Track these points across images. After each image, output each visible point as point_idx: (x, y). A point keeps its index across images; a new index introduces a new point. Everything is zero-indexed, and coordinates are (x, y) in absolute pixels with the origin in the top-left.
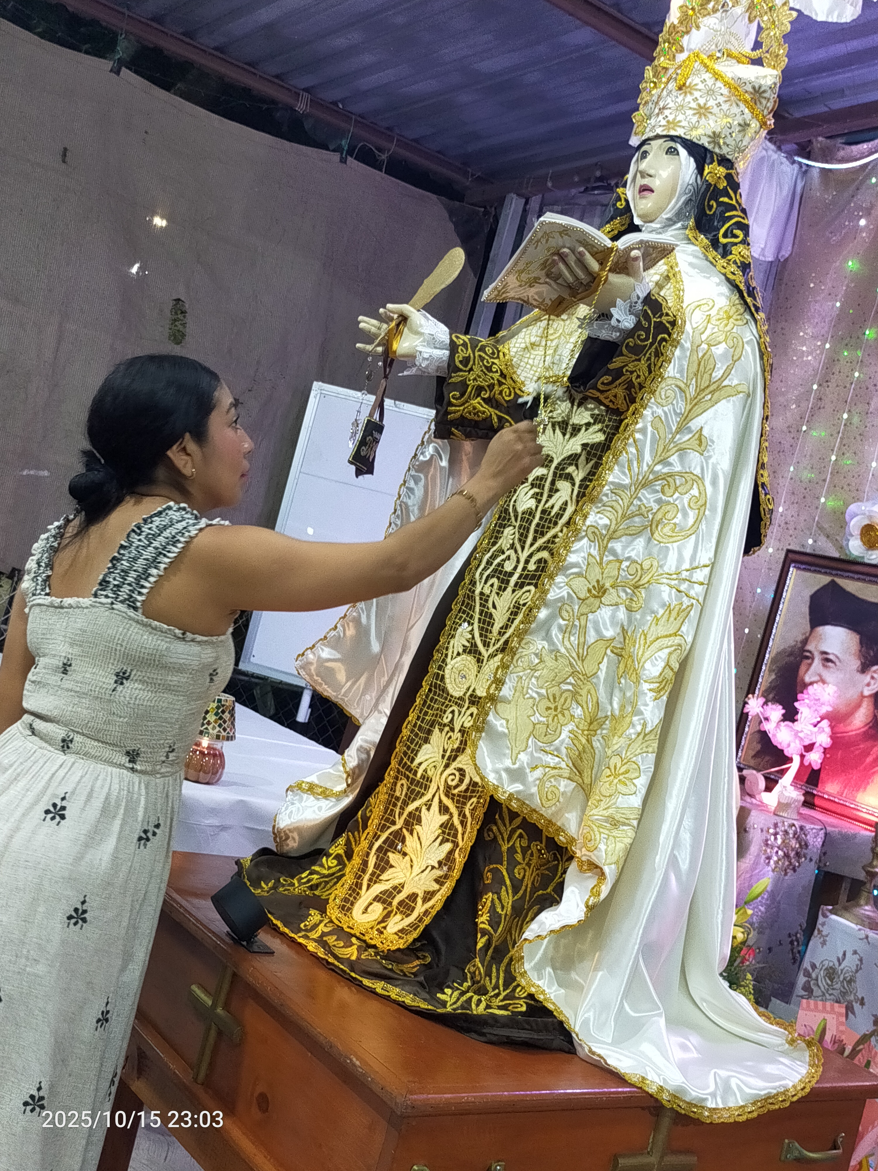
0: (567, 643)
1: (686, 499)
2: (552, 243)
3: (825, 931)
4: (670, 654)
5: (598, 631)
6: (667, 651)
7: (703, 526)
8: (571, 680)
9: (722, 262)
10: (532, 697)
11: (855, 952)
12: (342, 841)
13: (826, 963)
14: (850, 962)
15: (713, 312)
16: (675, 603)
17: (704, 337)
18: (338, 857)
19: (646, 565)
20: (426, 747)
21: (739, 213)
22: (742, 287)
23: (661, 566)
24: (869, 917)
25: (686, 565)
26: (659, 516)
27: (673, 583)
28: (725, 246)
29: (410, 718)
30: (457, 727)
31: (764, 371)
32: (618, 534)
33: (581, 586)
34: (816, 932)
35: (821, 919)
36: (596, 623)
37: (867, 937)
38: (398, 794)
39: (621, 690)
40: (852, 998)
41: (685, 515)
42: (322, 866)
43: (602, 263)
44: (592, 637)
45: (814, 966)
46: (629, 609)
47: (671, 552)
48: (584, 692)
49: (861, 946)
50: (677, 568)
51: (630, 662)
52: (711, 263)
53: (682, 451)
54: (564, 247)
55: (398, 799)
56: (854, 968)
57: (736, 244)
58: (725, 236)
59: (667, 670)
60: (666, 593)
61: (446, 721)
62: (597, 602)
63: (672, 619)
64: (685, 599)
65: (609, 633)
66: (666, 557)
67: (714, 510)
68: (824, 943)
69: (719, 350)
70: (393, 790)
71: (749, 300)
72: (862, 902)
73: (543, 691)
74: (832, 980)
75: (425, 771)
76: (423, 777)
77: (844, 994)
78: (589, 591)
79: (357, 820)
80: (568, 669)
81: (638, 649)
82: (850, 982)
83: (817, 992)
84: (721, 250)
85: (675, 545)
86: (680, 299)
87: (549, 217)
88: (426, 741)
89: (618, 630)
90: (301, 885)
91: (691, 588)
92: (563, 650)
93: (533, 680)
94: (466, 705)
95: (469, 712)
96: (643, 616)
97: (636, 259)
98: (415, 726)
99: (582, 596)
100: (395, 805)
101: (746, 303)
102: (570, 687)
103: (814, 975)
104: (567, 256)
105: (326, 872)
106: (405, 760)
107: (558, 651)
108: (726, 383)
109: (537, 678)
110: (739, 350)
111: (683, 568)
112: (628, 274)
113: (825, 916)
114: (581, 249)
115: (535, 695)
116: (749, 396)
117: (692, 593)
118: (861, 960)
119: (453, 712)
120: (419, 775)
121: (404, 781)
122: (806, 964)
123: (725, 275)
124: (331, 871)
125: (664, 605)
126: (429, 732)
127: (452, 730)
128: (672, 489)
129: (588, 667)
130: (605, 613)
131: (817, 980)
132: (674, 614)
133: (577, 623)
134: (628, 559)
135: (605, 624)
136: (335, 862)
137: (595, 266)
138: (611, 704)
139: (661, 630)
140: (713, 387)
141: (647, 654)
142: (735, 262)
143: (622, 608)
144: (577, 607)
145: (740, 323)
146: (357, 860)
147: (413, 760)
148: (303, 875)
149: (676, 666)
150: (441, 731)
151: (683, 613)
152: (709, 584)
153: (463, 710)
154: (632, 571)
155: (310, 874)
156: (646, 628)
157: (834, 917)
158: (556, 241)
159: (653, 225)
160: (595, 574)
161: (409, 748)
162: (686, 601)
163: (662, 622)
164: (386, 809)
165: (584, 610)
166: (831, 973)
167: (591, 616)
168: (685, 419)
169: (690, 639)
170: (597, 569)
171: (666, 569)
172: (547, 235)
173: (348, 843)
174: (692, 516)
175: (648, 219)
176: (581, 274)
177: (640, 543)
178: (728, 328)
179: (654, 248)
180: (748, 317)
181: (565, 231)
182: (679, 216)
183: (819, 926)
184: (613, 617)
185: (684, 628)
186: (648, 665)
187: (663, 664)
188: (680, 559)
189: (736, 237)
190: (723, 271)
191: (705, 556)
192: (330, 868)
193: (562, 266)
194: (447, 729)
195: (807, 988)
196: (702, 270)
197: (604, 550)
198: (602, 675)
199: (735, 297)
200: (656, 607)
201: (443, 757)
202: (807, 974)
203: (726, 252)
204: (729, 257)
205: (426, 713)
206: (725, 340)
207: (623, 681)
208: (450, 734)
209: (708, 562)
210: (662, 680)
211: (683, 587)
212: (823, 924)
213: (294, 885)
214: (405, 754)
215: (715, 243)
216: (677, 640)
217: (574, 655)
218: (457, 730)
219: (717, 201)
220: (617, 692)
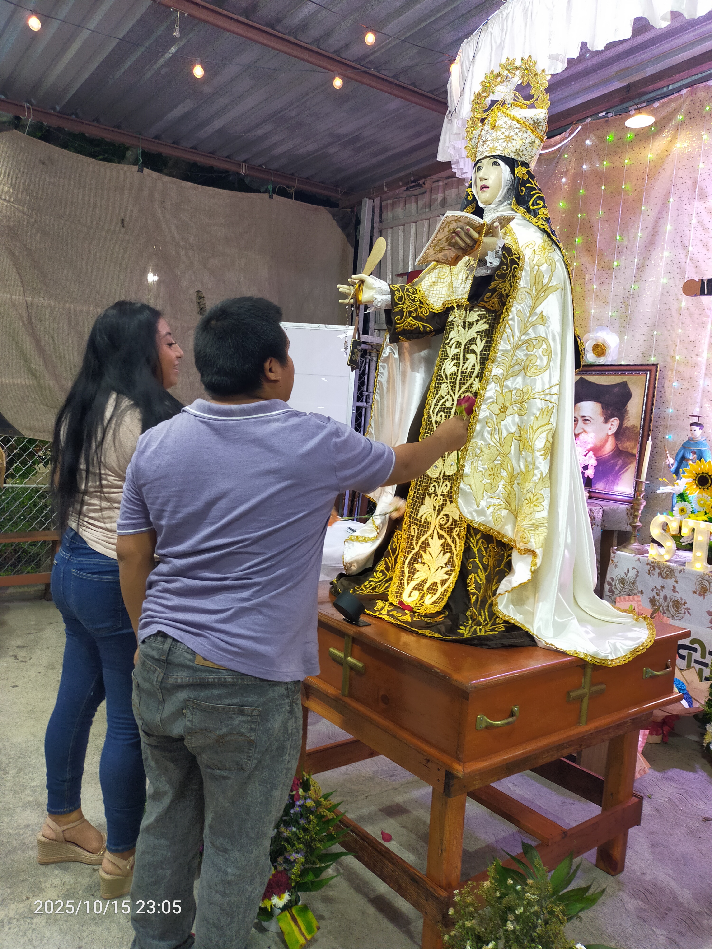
0: (493, 439)
1: (540, 351)
2: (451, 227)
3: (616, 560)
4: (547, 434)
5: (507, 430)
6: (545, 433)
7: (552, 364)
8: (499, 458)
9: (535, 220)
10: (481, 471)
11: (634, 568)
12: (382, 562)
13: (619, 576)
14: (632, 574)
15: (536, 248)
16: (544, 407)
17: (535, 262)
18: (382, 571)
19: (525, 390)
20: (423, 506)
21: (538, 191)
22: (550, 232)
23: (534, 389)
24: (637, 549)
25: (547, 386)
26: (528, 363)
27: (542, 397)
28: (534, 210)
29: (410, 493)
30: (439, 493)
31: (569, 274)
32: (509, 376)
33: (495, 408)
34: (611, 562)
35: (612, 555)
36: (506, 426)
37: (639, 559)
38: (412, 533)
39: (523, 458)
40: (636, 591)
41: (542, 360)
42: (374, 577)
43: (479, 233)
44: (505, 433)
45: (613, 579)
46: (520, 415)
47: (537, 381)
48: (505, 463)
49: (637, 565)
50: (542, 388)
51: (526, 443)
52: (528, 221)
53: (534, 325)
54: (457, 228)
55: (413, 536)
56: (634, 576)
57: (540, 208)
58: (533, 205)
59: (548, 443)
60: (539, 403)
61: (431, 491)
62: (503, 414)
63: (545, 416)
64: (550, 404)
65: (513, 429)
66: (535, 384)
67: (556, 354)
68: (616, 566)
69: (544, 268)
70: (409, 531)
71: (554, 238)
72: (632, 542)
73: (486, 467)
74: (623, 584)
75: (426, 519)
76: (425, 522)
77: (631, 590)
78: (499, 409)
79: (389, 551)
80: (497, 453)
81: (529, 435)
82: (633, 584)
83: (616, 592)
84: (532, 213)
85: (539, 376)
86: (517, 243)
87: (449, 213)
88: (422, 503)
89: (516, 427)
90: (366, 589)
91: (551, 397)
92: (492, 443)
93: (480, 462)
94: (442, 481)
95: (444, 484)
96: (529, 417)
97: (497, 227)
98: (414, 497)
99: (497, 413)
100: (412, 540)
101: (552, 239)
102: (499, 462)
103: (613, 584)
104: (460, 232)
105: (377, 580)
106: (413, 515)
107: (490, 444)
108: (550, 285)
109: (481, 461)
110: (554, 265)
111: (546, 388)
112: (492, 236)
113: (614, 553)
114: (468, 227)
115: (482, 470)
116: (564, 289)
117: (553, 400)
118: (638, 571)
119: (434, 486)
120: (423, 522)
121: (415, 527)
122: (608, 579)
123: (538, 226)
124: (380, 579)
125: (539, 409)
126: (423, 499)
127: (437, 495)
128: (532, 346)
129: (506, 450)
130: (509, 419)
131: (615, 585)
132: (545, 413)
133: (497, 428)
134: (515, 388)
135: (509, 425)
136: (381, 574)
137: (475, 235)
138: (519, 466)
139: (540, 423)
140: (545, 288)
141: (535, 437)
142: (542, 219)
143: (516, 415)
144: (495, 419)
145: (551, 251)
146: (398, 572)
147: (417, 515)
148: (366, 584)
149: (551, 440)
150: (430, 497)
151: (550, 411)
152: (559, 394)
153: (441, 484)
154: (518, 394)
155: (369, 582)
156: (531, 423)
157: (619, 552)
158: (454, 225)
159: (491, 206)
160: (501, 400)
161: (413, 509)
162: (551, 406)
163: (540, 418)
164: (408, 543)
165: (499, 420)
166: (622, 581)
167: (503, 423)
168: (533, 308)
169: (555, 425)
170: (501, 397)
171: (537, 390)
172: (449, 223)
173: (386, 563)
174: (545, 359)
175: (488, 203)
176: (468, 241)
177: (520, 379)
178: (546, 255)
179: (504, 219)
180: (555, 247)
181: (458, 219)
182: (505, 198)
183: (611, 558)
184: (513, 420)
185: (552, 420)
186: (537, 442)
187: (545, 441)
188: (543, 384)
189: (540, 204)
190: (537, 224)
191: (556, 379)
192: (379, 578)
193: (457, 238)
194: (433, 495)
195: (611, 591)
196: (524, 226)
197: (502, 386)
198: (512, 452)
199: (546, 237)
200: (535, 411)
201: (434, 510)
202: (610, 584)
203: (535, 214)
204: (538, 216)
205: (419, 490)
206: (546, 261)
207: (523, 453)
208: (436, 497)
209: (558, 383)
210: (545, 449)
211: (548, 398)
212: (614, 557)
213: (363, 590)
214: (412, 512)
215: (528, 210)
216: (550, 426)
217: (498, 445)
218: (439, 495)
219: (525, 187)
220: (521, 460)
